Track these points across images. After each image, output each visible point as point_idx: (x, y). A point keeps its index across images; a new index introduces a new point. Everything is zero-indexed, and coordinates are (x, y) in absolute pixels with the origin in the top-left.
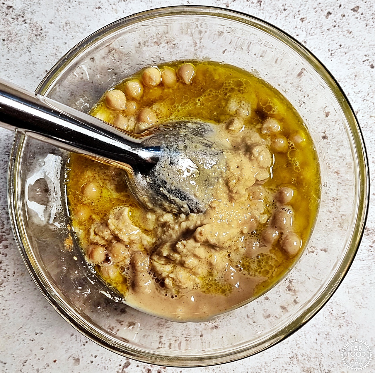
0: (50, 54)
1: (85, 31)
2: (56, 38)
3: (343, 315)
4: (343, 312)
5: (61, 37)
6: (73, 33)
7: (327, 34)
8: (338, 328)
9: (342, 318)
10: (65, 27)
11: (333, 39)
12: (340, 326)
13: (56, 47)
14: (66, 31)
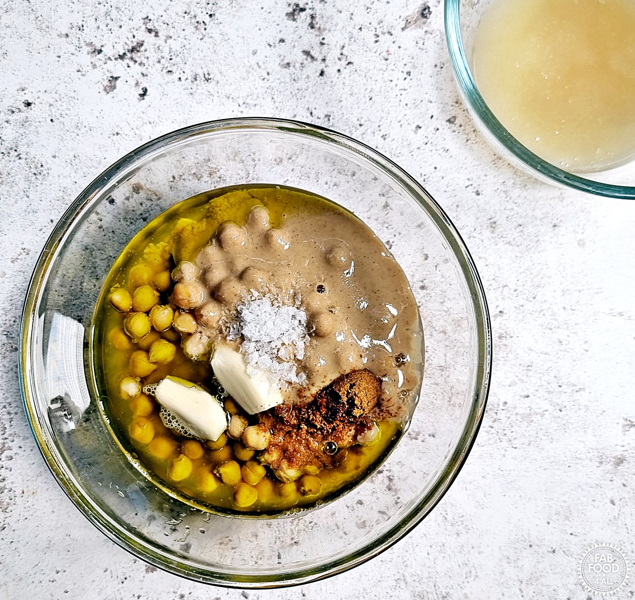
0: (55, 197)
1: (100, 166)
2: (61, 177)
3: (461, 519)
4: (460, 516)
5: (68, 174)
6: (85, 169)
7: (417, 153)
8: (455, 536)
9: (460, 523)
10: (73, 161)
11: (425, 160)
12: (458, 533)
13: (62, 188)
14: (75, 167)
